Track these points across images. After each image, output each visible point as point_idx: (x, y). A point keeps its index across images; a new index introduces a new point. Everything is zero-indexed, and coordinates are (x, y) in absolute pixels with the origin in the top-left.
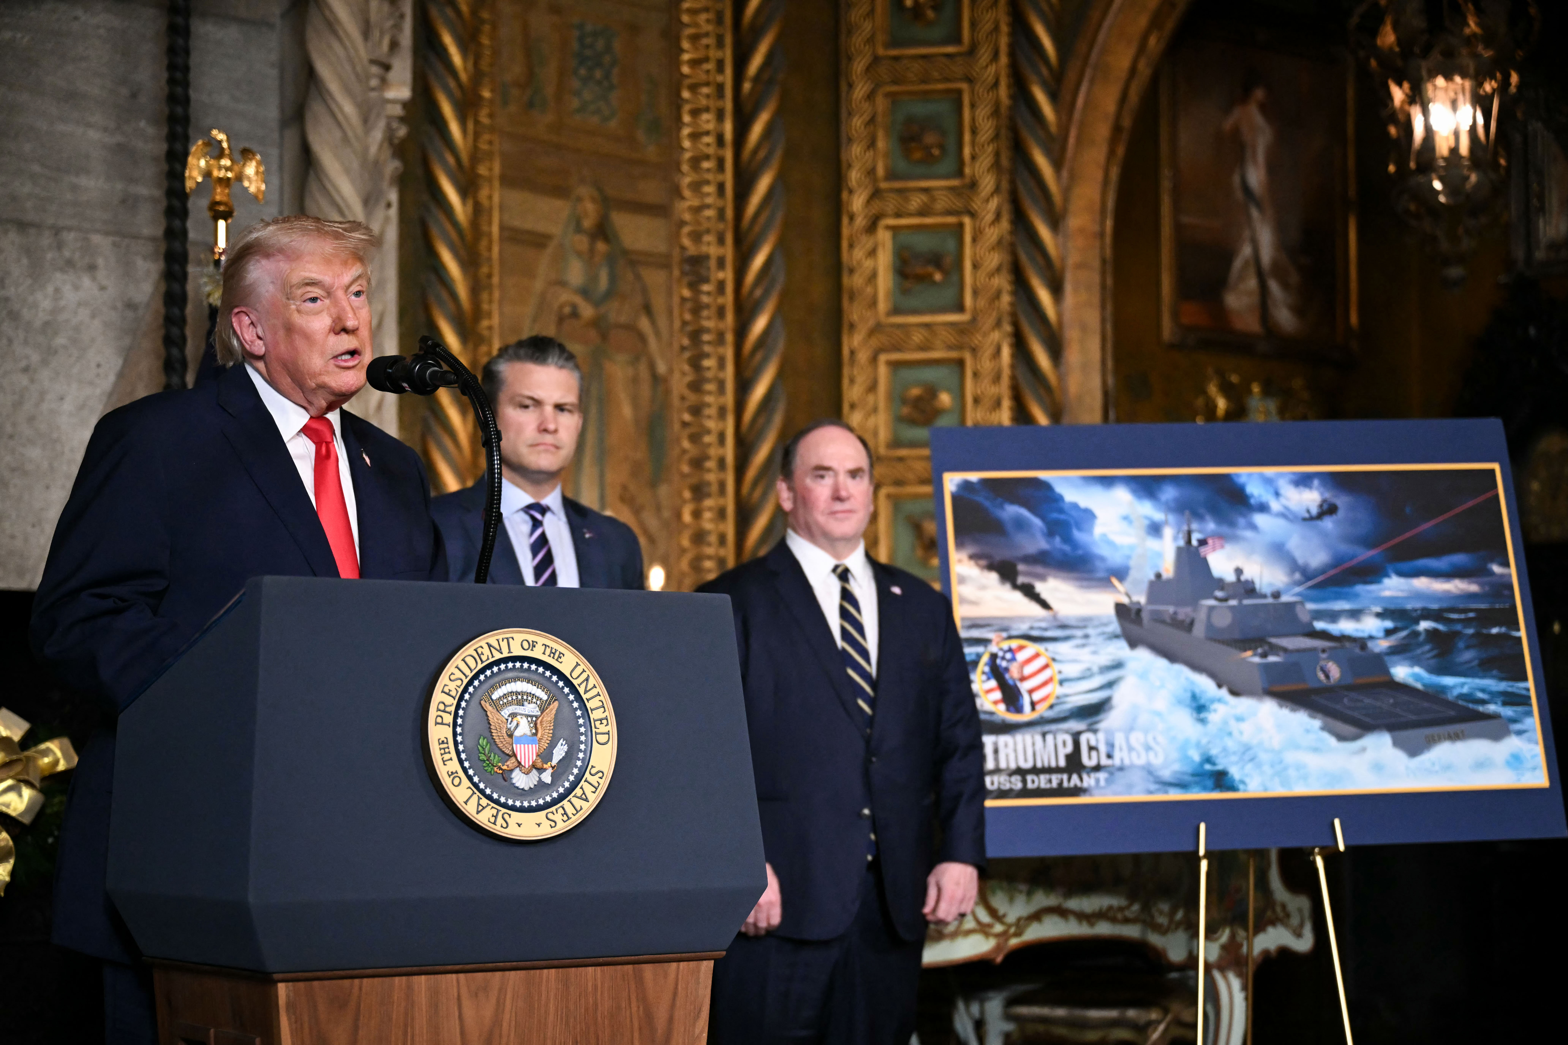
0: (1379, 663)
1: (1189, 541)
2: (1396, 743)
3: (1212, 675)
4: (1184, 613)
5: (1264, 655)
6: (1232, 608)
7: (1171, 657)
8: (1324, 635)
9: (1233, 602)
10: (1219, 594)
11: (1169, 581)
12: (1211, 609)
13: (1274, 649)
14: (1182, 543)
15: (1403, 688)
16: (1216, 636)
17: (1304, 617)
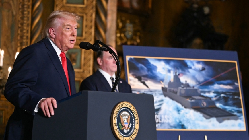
0: (213, 103)
1: (176, 74)
2: (217, 120)
3: (181, 104)
4: (175, 90)
5: (191, 100)
6: (185, 89)
7: (173, 99)
8: (203, 96)
9: (185, 88)
10: (182, 86)
11: (172, 83)
12: (181, 89)
13: (193, 99)
14: (175, 74)
15: (218, 108)
16: (181, 95)
17: (199, 92)
